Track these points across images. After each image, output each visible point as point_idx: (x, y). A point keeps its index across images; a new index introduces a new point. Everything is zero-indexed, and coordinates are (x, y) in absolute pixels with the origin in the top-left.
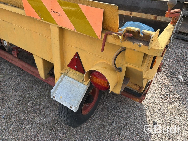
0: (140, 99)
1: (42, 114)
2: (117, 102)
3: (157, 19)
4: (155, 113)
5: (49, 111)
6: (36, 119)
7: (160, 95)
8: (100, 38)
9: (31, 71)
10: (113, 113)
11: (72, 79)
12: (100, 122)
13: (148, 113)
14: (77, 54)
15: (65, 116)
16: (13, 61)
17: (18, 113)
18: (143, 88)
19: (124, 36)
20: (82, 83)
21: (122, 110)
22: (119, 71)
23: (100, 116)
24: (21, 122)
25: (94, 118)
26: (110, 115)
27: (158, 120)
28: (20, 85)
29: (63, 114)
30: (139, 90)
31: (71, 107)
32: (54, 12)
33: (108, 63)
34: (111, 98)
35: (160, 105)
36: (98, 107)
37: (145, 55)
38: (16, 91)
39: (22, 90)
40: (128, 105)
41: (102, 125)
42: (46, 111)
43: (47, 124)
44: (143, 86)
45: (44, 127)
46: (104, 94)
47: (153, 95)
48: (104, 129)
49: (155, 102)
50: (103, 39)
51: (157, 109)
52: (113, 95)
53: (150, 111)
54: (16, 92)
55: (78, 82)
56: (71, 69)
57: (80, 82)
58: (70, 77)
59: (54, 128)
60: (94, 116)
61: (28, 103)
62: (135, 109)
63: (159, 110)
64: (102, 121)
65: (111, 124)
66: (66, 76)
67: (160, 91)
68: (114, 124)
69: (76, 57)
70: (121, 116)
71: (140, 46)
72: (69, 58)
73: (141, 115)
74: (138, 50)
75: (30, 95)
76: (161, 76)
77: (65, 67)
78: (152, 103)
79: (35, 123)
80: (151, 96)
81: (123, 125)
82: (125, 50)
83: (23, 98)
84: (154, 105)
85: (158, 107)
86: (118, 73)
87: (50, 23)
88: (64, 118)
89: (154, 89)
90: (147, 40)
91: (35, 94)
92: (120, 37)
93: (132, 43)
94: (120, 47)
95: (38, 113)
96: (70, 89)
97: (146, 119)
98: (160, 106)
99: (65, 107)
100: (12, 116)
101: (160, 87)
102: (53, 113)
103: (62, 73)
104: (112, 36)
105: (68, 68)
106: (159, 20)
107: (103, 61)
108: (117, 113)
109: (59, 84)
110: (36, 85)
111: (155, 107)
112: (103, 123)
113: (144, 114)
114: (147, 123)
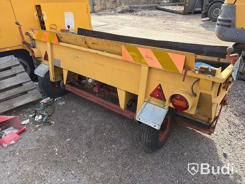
0: (209, 131)
1: (118, 142)
2: (186, 137)
3: (220, 61)
4: (225, 147)
5: (123, 140)
6: (113, 146)
7: (229, 132)
8: (181, 73)
9: (107, 105)
10: (183, 145)
11: (154, 105)
12: (172, 152)
13: (218, 147)
14: (160, 85)
15: (147, 136)
16: (88, 96)
17: (96, 141)
18: (212, 119)
19: (199, 71)
20: (163, 108)
21: (192, 143)
22: (194, 96)
23: (171, 147)
24: (101, 147)
25: (166, 148)
26: (180, 147)
27: (229, 153)
28: (92, 119)
29: (145, 134)
30: (208, 121)
31: (155, 126)
32: (148, 57)
33: (186, 90)
34: (180, 133)
35: (230, 140)
36: (168, 140)
37: (213, 82)
38: (90, 123)
39: (96, 122)
40: (197, 140)
41: (174, 154)
42: (121, 140)
43: (124, 150)
44: (212, 117)
45: (122, 153)
46: (173, 129)
47: (222, 132)
48: (177, 157)
49: (225, 138)
50: (183, 73)
51: (227, 144)
52: (182, 131)
53: (220, 145)
54: (91, 125)
55: (159, 107)
56: (153, 98)
57: (161, 107)
58: (152, 104)
59: (131, 153)
60: (165, 147)
61: (103, 133)
62: (204, 143)
63: (229, 144)
64: (174, 151)
65: (183, 154)
66: (148, 103)
67: (229, 129)
68: (186, 153)
69: (159, 88)
70: (192, 148)
71: (209, 77)
72: (152, 89)
73: (211, 148)
74: (208, 79)
75: (104, 127)
76: (229, 116)
77: (147, 96)
78: (221, 138)
79: (113, 149)
80: (220, 132)
81: (195, 155)
82: (199, 80)
83: (98, 129)
84: (223, 140)
85: (227, 142)
86: (194, 98)
87: (142, 65)
88: (146, 138)
89: (223, 127)
90: (213, 73)
91: (108, 126)
92: (197, 72)
93: (204, 75)
94: (196, 78)
95: (114, 141)
96: (153, 112)
97: (217, 151)
98: (230, 142)
99: (149, 126)
100: (92, 143)
101: (229, 126)
102: (127, 142)
103: (145, 101)
104: (191, 71)
105: (149, 97)
106: (222, 61)
107: (182, 89)
108: (187, 145)
109: (143, 109)
110: (107, 119)
111: (225, 142)
112: (175, 152)
113: (214, 148)
114: (218, 155)
